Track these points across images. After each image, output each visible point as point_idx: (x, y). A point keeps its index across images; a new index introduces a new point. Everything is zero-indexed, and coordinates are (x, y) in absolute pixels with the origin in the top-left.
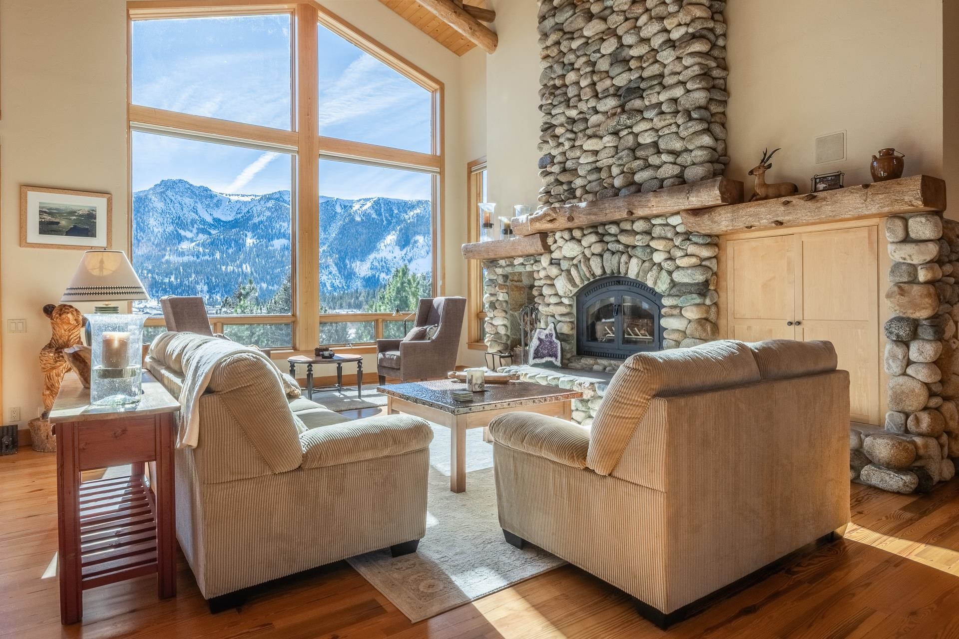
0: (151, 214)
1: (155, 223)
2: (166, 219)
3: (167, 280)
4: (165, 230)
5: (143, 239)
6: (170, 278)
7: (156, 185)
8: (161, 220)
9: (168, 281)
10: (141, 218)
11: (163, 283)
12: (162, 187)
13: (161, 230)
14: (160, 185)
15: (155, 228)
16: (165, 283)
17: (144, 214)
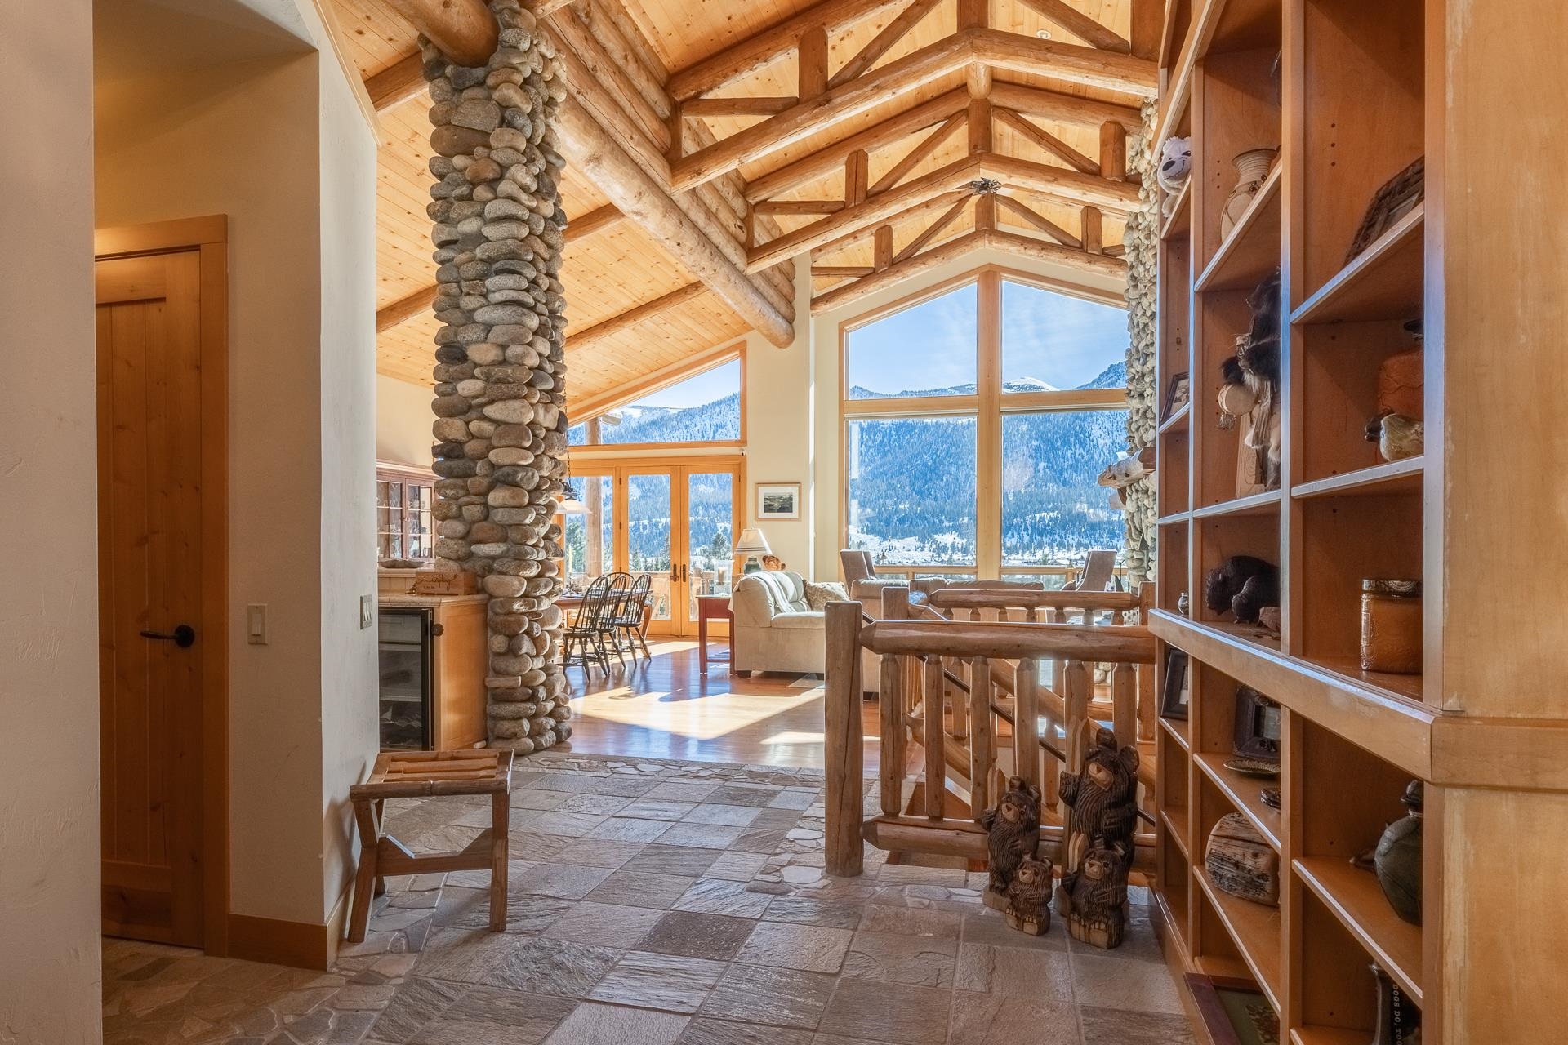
0: (1094, 418)
1: (1099, 432)
2: (1115, 425)
3: (1115, 518)
4: (1113, 443)
5: (1083, 457)
6: (1120, 514)
7: (1102, 375)
8: (1108, 426)
9: (1117, 519)
10: (1080, 426)
11: (1110, 523)
12: (1110, 376)
13: (1108, 442)
14: (1107, 373)
15: (1099, 440)
16: (1113, 522)
17: (1084, 420)
